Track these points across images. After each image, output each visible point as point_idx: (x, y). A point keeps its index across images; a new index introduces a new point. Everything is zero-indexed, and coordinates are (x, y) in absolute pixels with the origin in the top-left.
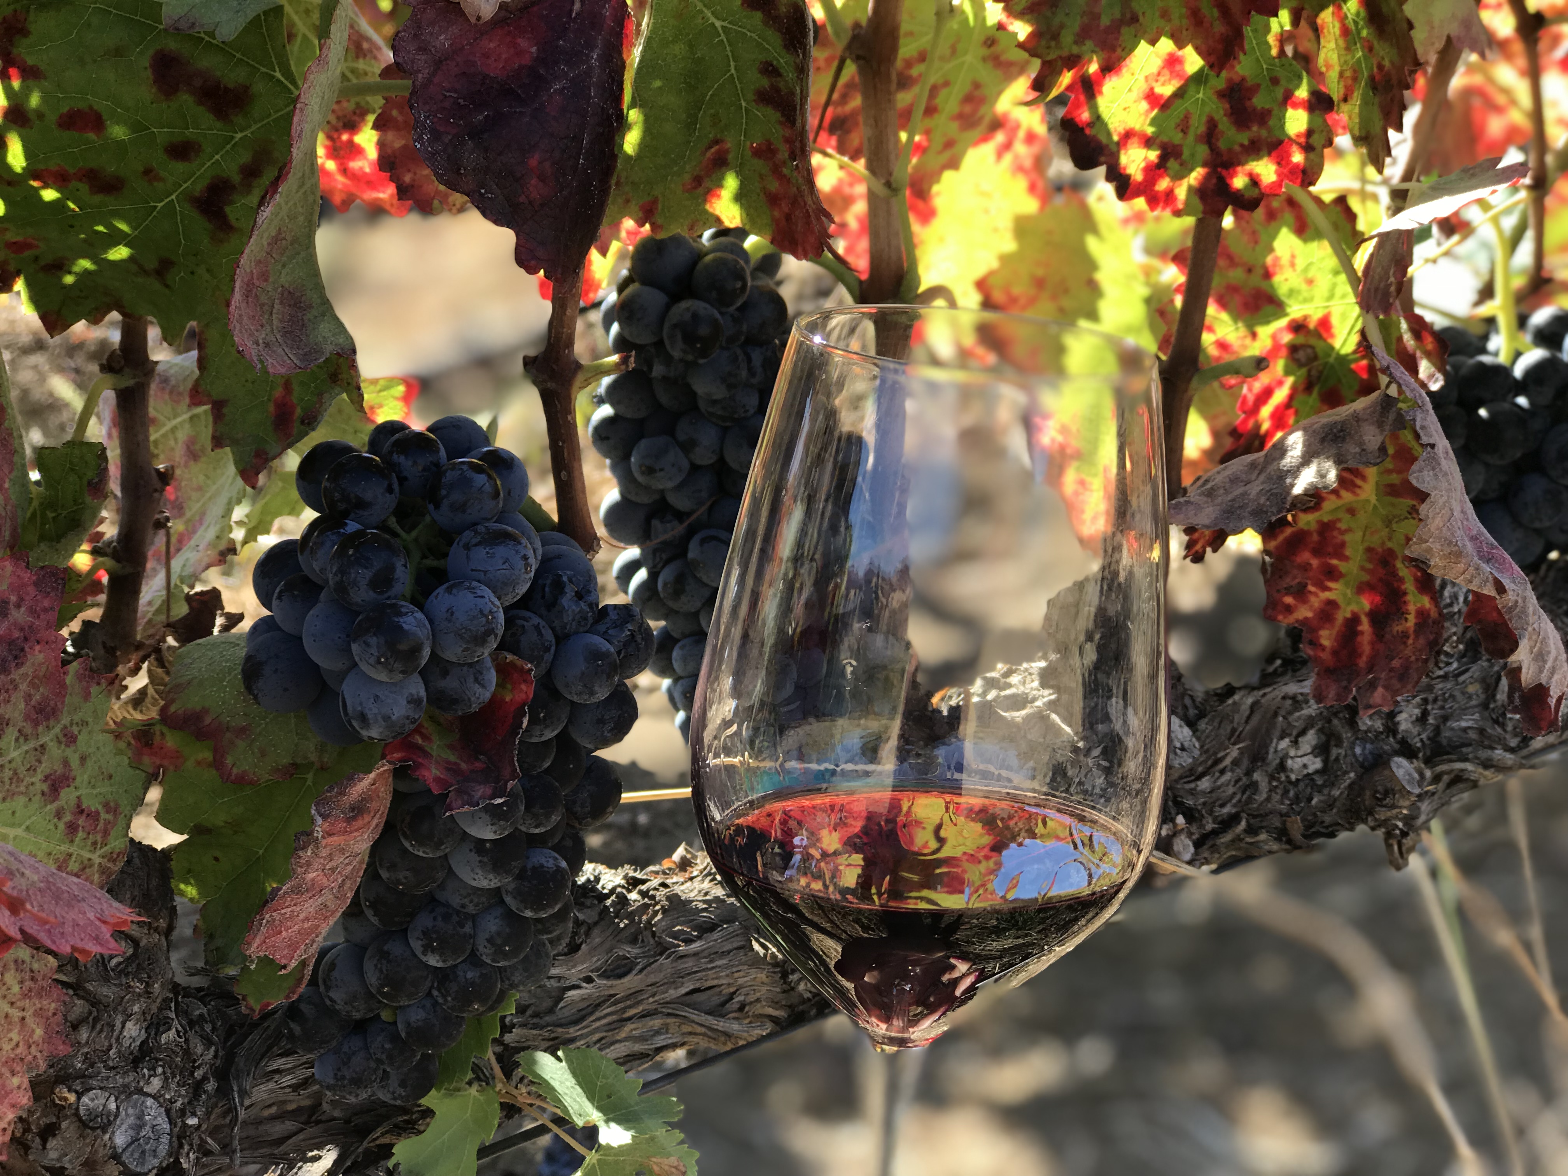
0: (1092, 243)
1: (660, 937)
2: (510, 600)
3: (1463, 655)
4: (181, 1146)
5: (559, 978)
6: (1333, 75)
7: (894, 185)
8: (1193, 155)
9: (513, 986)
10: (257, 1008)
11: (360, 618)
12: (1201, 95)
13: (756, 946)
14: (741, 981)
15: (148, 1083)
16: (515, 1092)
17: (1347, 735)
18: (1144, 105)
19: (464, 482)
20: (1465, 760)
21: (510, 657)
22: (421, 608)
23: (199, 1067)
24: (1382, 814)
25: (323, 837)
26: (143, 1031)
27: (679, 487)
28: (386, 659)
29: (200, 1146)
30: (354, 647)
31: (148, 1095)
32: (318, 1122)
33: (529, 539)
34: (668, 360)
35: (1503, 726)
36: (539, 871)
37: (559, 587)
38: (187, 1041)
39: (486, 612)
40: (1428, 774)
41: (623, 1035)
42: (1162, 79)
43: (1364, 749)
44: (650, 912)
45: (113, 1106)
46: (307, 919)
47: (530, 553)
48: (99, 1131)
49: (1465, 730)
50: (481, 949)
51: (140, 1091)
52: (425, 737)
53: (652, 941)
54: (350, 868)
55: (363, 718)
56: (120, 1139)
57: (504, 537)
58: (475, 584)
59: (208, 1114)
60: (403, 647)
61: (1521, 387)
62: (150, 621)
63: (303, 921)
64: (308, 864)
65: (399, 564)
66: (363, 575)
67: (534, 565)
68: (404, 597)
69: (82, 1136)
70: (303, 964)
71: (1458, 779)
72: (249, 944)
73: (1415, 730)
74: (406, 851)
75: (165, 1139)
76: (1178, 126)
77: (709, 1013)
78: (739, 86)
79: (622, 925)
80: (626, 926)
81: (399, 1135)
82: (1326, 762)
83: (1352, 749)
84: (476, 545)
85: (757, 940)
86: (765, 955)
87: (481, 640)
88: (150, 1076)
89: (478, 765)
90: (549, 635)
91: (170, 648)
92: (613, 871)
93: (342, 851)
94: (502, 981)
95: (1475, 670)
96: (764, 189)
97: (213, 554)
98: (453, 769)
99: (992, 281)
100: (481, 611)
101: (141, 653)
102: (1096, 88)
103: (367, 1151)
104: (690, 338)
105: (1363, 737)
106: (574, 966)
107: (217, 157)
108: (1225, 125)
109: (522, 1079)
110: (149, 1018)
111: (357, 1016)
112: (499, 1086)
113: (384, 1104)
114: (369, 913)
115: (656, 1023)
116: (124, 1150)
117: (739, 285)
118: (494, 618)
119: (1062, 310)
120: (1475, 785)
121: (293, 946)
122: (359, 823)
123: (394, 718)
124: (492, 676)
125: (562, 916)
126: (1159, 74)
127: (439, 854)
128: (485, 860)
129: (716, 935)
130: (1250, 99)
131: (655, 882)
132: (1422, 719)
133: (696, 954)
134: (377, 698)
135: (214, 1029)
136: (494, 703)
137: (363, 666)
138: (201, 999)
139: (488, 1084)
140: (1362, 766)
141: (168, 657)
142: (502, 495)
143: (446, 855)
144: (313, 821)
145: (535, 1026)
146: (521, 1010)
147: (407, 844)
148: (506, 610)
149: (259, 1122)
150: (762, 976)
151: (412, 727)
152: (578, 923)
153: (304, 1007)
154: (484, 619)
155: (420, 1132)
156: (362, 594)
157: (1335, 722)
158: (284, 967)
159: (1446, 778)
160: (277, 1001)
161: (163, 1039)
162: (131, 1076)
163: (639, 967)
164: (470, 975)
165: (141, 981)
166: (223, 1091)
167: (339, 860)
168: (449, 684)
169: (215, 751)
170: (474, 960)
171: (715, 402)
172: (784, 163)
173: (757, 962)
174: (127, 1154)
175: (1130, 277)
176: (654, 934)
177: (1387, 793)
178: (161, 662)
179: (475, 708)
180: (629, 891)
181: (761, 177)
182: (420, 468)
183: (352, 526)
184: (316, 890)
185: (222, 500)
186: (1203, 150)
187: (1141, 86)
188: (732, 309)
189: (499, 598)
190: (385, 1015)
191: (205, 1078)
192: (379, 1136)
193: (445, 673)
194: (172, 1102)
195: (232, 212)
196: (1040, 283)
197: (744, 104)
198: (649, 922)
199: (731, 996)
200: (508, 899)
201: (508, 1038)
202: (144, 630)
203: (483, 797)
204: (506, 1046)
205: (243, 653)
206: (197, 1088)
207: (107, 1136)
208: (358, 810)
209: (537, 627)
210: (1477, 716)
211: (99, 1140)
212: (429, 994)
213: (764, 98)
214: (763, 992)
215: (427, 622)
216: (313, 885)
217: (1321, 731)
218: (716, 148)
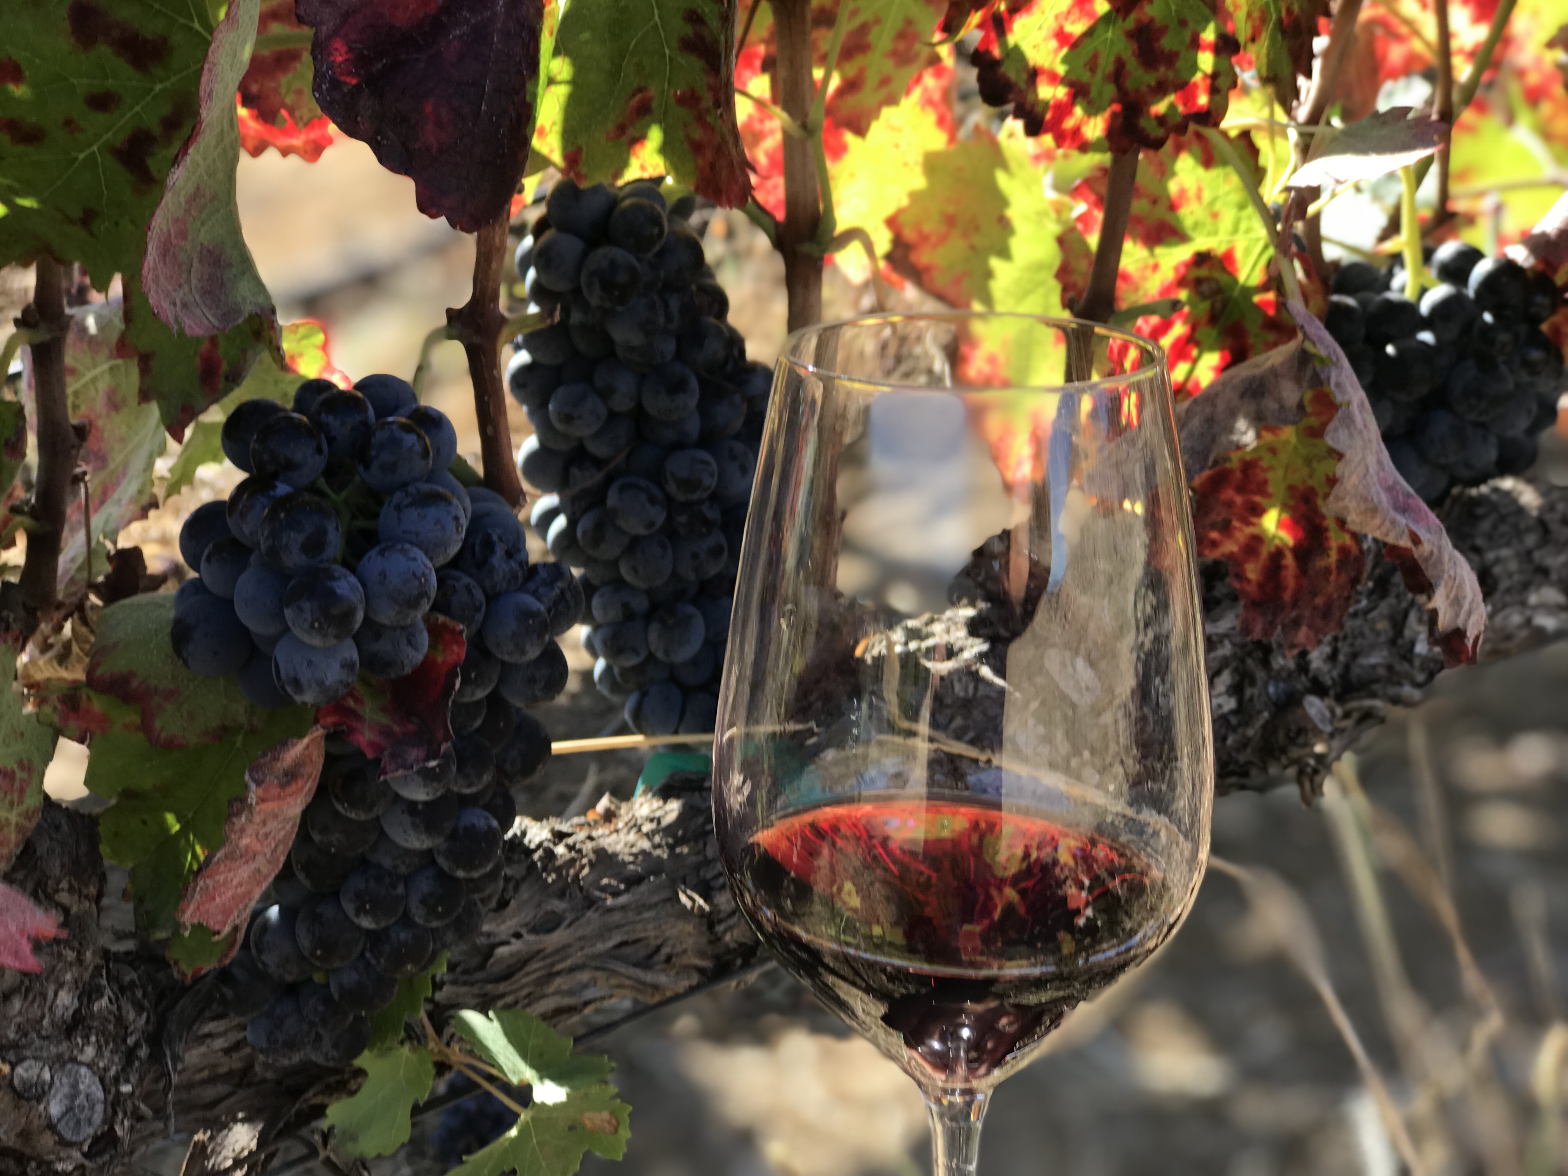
0: (1002, 179)
1: (587, 892)
2: (442, 560)
3: (1371, 593)
4: (115, 1113)
5: (489, 935)
6: (1241, 15)
7: (809, 126)
8: (1100, 94)
9: (445, 946)
10: (189, 973)
11: (292, 582)
12: (1110, 34)
13: (683, 899)
14: (667, 934)
15: (82, 1051)
16: (447, 1051)
17: (1260, 675)
18: (1053, 44)
19: (394, 443)
20: (1373, 695)
21: (441, 618)
22: (353, 571)
23: (131, 1034)
24: (1295, 752)
25: (257, 803)
26: (76, 1001)
27: (598, 435)
28: (320, 624)
29: (133, 1113)
30: (288, 613)
31: (81, 1064)
32: (249, 1085)
33: (459, 498)
34: (585, 307)
35: (1410, 661)
36: (471, 831)
37: (489, 546)
38: (119, 1008)
39: (419, 574)
40: (1339, 711)
41: (551, 989)
42: (1071, 17)
43: (1277, 687)
44: (578, 864)
45: (47, 1076)
46: (240, 884)
47: (461, 513)
48: (34, 1102)
49: (1374, 667)
50: (413, 910)
51: (74, 1060)
52: (357, 700)
53: (579, 895)
54: (282, 833)
55: (297, 683)
56: (55, 1109)
57: (434, 499)
58: (407, 546)
59: (141, 1080)
60: (335, 611)
61: (1427, 323)
62: (72, 581)
63: (236, 887)
64: (242, 830)
65: (331, 527)
66: (294, 539)
67: (464, 523)
68: (335, 560)
69: (17, 1107)
70: (236, 929)
71: (1367, 716)
72: (183, 912)
73: (1325, 668)
74: (337, 813)
75: (99, 1108)
76: (1085, 65)
77: (637, 965)
78: (662, 35)
79: (550, 880)
80: (553, 881)
81: (331, 1095)
82: (1240, 702)
83: (1265, 688)
84: (407, 506)
85: (685, 892)
86: (693, 908)
87: (413, 603)
88: (83, 1046)
89: (411, 727)
90: (479, 595)
91: (94, 607)
92: (539, 824)
93: (276, 816)
94: (435, 941)
95: (1384, 607)
96: (688, 138)
97: (134, 508)
98: (385, 732)
99: (902, 218)
100: (414, 574)
101: (62, 613)
102: (1006, 26)
103: (299, 1113)
104: (608, 286)
105: (1275, 676)
106: (504, 922)
107: (137, 108)
108: (1132, 64)
109: (452, 1036)
110: (81, 986)
111: (289, 978)
112: (432, 1045)
113: (316, 1065)
114: (301, 876)
115: (584, 976)
116: (59, 1120)
117: (656, 231)
118: (426, 580)
119: (973, 248)
120: (1382, 720)
121: (226, 912)
122: (293, 787)
123: (328, 683)
124: (424, 639)
125: (492, 876)
126: (1069, 12)
127: (371, 816)
128: (418, 821)
129: (643, 888)
130: (1158, 40)
131: (581, 835)
132: (1333, 657)
133: (623, 908)
134: (310, 663)
135: (145, 995)
136: (427, 664)
137: (296, 631)
138: (131, 964)
139: (419, 1042)
140: (1275, 704)
141: (92, 616)
142: (431, 454)
143: (378, 818)
144: (246, 787)
145: (465, 983)
146: (452, 967)
147: (339, 808)
148: (437, 571)
149: (190, 1086)
150: (690, 928)
151: (345, 691)
152: (507, 879)
153: (238, 972)
154: (417, 583)
155: (352, 1093)
156: (294, 559)
157: (1249, 662)
158: (218, 933)
159: (1356, 716)
160: (209, 965)
161: (96, 1007)
162: (64, 1047)
163: (567, 922)
164: (403, 936)
165: (72, 949)
166: (156, 1057)
167: (272, 825)
168: (383, 647)
169: (144, 715)
170: (406, 920)
171: (632, 349)
172: (708, 111)
173: (684, 914)
174: (63, 1123)
175: (1041, 215)
176: (581, 889)
177: (1301, 731)
178: (84, 621)
179: (408, 670)
180: (555, 844)
181: (685, 125)
182: (349, 427)
183: (282, 489)
184: (249, 855)
185: (143, 453)
186: (1110, 90)
187: (1050, 24)
188: (649, 255)
189: (431, 559)
190: (318, 978)
191: (137, 1045)
192: (312, 1097)
193: (378, 636)
194: (106, 1069)
195: (152, 164)
196: (950, 221)
197: (667, 51)
198: (576, 876)
199: (658, 949)
200: (441, 860)
201: (439, 996)
202: (66, 587)
203: (417, 760)
204: (436, 1005)
205: (172, 614)
206: (130, 1055)
207: (42, 1107)
208: (291, 775)
209: (468, 588)
210: (1385, 653)
211: (33, 1112)
212: (362, 955)
213: (689, 45)
214: (689, 943)
215: (359, 586)
216: (247, 851)
217: (1236, 670)
218: (638, 97)
